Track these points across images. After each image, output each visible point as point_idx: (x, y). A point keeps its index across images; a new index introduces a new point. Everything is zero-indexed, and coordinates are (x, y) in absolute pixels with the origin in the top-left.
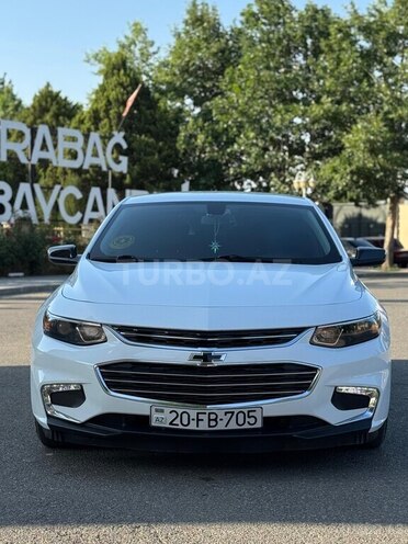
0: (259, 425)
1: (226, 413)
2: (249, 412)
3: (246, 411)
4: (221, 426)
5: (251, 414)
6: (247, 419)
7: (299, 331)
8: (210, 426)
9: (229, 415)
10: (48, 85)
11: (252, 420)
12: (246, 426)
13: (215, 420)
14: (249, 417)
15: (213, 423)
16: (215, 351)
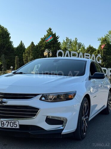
0: (18, 127)
1: (6, 122)
2: (14, 122)
3: (13, 122)
4: (5, 126)
5: (15, 123)
6: (14, 125)
7: (36, 95)
8: (2, 126)
9: (8, 123)
10: (90, 45)
11: (16, 126)
12: (14, 127)
13: (3, 124)
14: (14, 124)
15: (3, 125)
16: (5, 100)
